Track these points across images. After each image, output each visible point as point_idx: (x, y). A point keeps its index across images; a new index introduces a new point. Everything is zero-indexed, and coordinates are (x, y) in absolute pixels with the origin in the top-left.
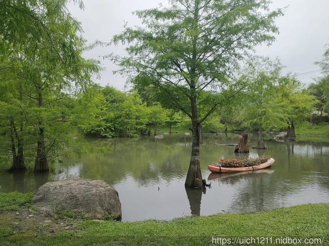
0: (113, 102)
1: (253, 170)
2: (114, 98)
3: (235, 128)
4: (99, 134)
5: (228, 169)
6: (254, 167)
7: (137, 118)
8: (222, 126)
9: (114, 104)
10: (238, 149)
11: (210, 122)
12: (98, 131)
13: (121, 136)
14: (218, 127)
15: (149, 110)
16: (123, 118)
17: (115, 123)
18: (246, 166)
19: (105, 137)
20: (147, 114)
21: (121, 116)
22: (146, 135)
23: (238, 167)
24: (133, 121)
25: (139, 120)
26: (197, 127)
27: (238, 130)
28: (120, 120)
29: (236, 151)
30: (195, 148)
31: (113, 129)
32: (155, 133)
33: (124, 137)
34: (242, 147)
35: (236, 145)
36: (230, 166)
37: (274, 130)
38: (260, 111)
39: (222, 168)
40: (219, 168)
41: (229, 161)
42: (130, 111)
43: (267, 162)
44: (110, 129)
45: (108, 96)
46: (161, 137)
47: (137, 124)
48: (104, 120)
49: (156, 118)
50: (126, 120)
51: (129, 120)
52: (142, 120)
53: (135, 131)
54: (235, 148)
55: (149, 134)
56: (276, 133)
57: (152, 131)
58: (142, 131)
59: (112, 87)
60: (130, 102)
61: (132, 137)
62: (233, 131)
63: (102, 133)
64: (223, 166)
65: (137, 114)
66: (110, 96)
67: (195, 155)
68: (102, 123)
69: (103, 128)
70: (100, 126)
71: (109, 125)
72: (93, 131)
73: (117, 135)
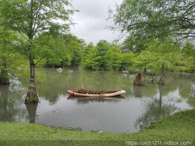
2: (102, 48)
4: (91, 68)
10: (135, 83)
13: (105, 70)
16: (105, 60)
17: (101, 62)
21: (104, 58)
24: (111, 62)
31: (99, 65)
32: (128, 69)
33: (107, 70)
34: (137, 81)
42: (109, 56)
46: (127, 72)
48: (95, 60)
50: (107, 61)
51: (109, 61)
63: (93, 67)
68: (93, 62)
69: (93, 65)
70: (92, 63)
71: (97, 63)
72: (89, 66)
73: (103, 69)
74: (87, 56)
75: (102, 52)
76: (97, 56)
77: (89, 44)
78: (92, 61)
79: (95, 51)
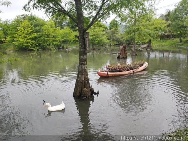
0: (36, 26)
1: (134, 73)
2: (36, 23)
3: (116, 43)
4: (28, 48)
5: (114, 73)
6: (134, 70)
7: (54, 37)
8: (108, 41)
9: (37, 27)
10: (120, 56)
11: (101, 39)
12: (26, 46)
13: (44, 50)
14: (106, 42)
15: (62, 32)
16: (43, 37)
17: (38, 41)
18: (128, 70)
19: (32, 50)
20: (61, 35)
21: (42, 36)
22: (61, 48)
23: (123, 71)
24: (51, 39)
25: (55, 38)
26: (83, 34)
27: (118, 45)
28: (42, 38)
29: (118, 58)
30: (82, 57)
31: (37, 44)
32: (67, 47)
33: (46, 50)
34: (122, 54)
35: (118, 53)
36: (116, 71)
37: (138, 43)
38: (135, 28)
39: (109, 73)
40: (106, 73)
41: (115, 66)
42: (48, 32)
43: (144, 66)
44: (35, 44)
45: (32, 22)
46: (71, 49)
47: (54, 41)
48: (30, 38)
49: (67, 38)
50: (46, 39)
51: (48, 39)
52: (57, 39)
53: (53, 46)
54: (117, 55)
55: (63, 48)
56: (140, 45)
57: (65, 46)
58: (58, 46)
59: (35, 15)
60: (48, 26)
61: (51, 50)
62: (115, 45)
63: (29, 47)
64: (110, 72)
65: (53, 34)
66: (33, 22)
67: (83, 64)
68: (29, 41)
69: (30, 44)
70: (27, 43)
71: (34, 42)
72: (23, 46)
73: (41, 49)
74: (17, 34)
75: (38, 28)
76: (31, 33)
77: (16, 18)
78: (27, 40)
79: (28, 27)
